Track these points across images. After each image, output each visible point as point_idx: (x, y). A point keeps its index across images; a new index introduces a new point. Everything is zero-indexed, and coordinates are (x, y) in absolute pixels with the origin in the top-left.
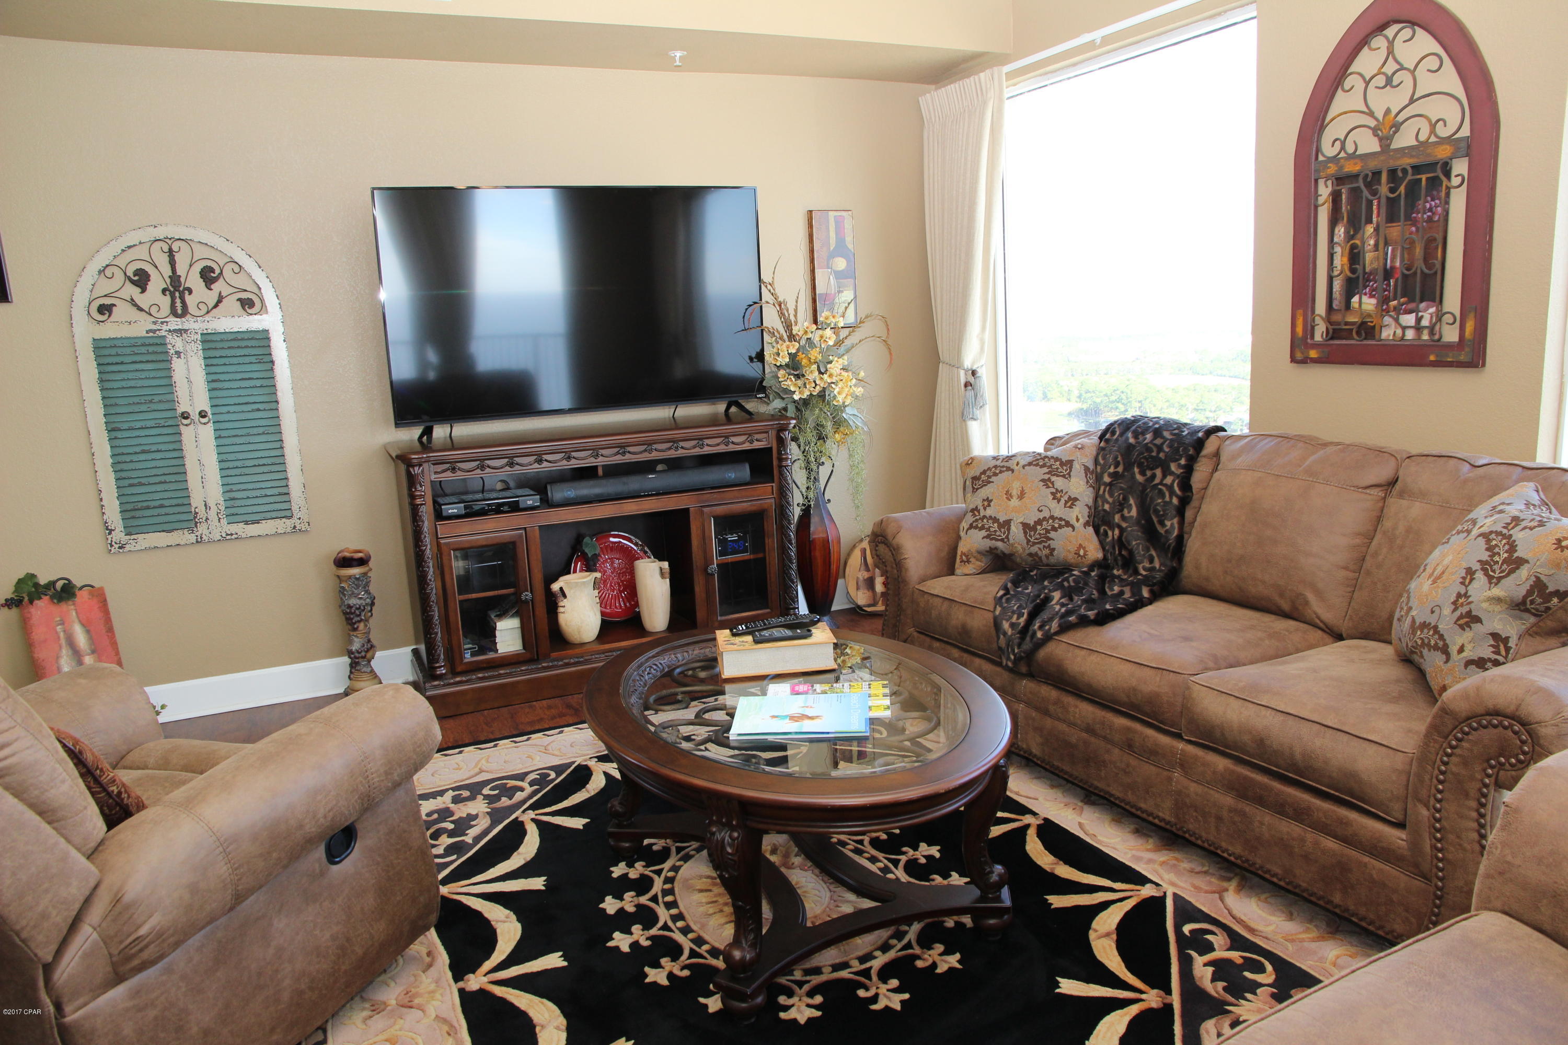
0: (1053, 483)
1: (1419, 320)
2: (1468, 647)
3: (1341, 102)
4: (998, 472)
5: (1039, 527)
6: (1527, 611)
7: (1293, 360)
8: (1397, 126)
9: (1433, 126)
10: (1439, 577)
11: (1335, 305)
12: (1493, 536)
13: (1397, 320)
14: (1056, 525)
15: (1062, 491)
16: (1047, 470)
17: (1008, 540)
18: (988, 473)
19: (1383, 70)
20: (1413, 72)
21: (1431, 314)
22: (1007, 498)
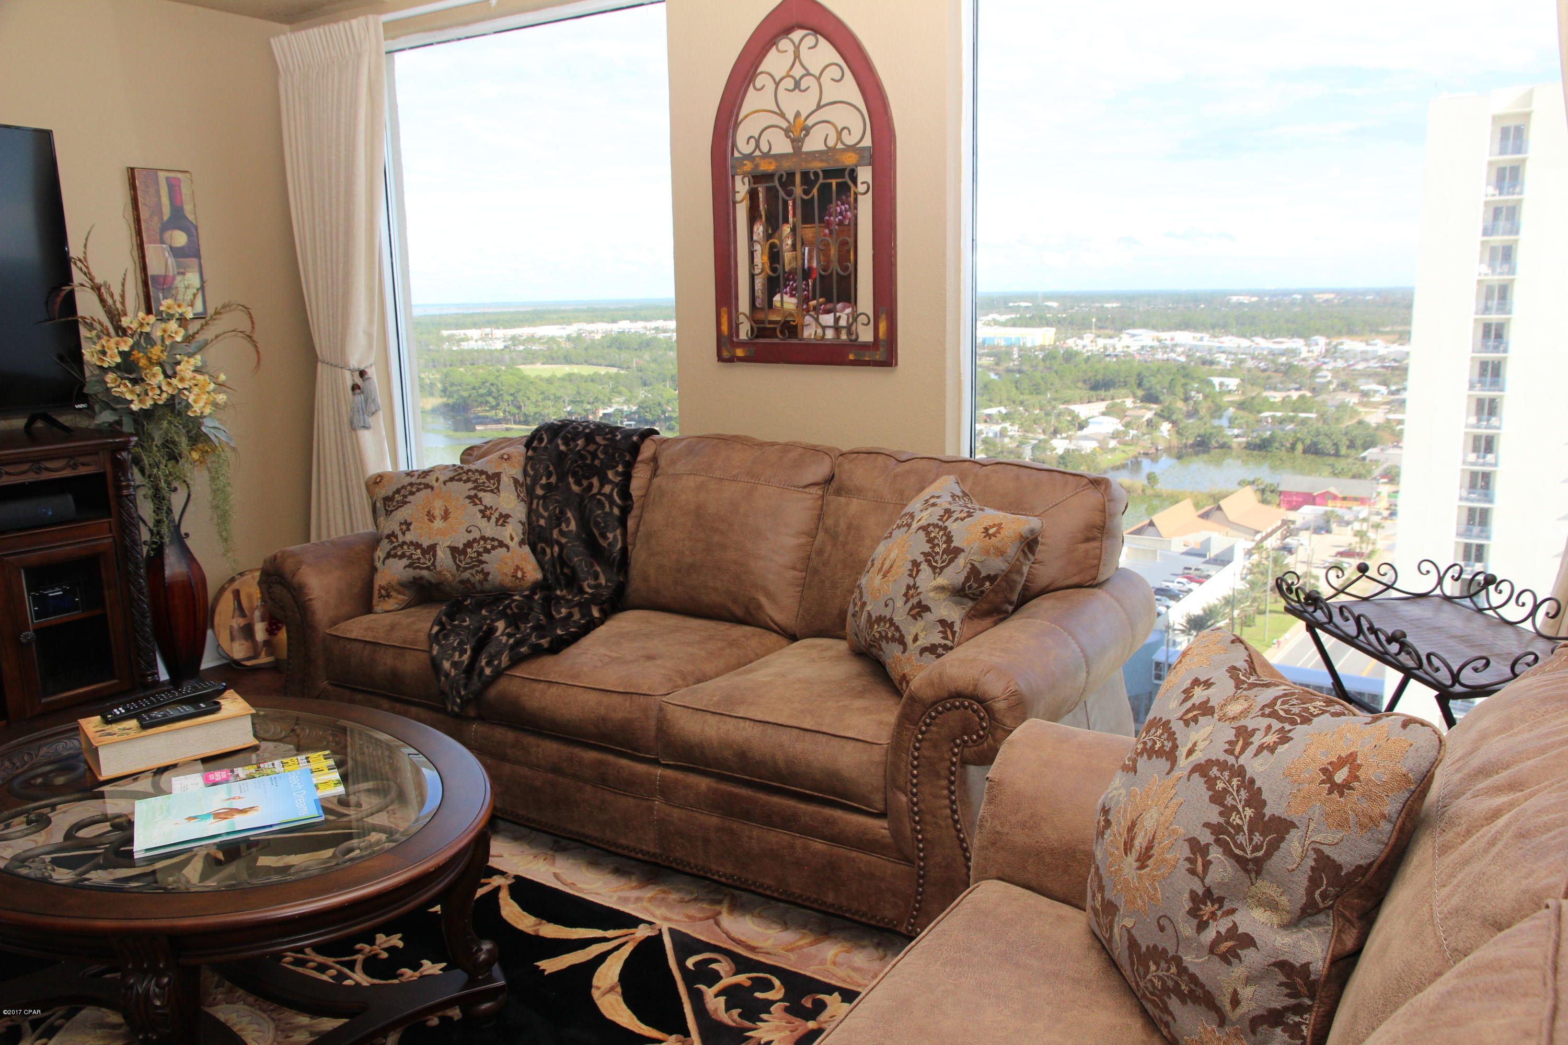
0: (480, 500)
1: (837, 320)
2: (921, 636)
3: (752, 101)
4: (414, 490)
5: (469, 550)
6: (966, 596)
7: (721, 359)
8: (807, 130)
9: (839, 133)
10: (888, 571)
11: (758, 303)
12: (931, 528)
13: (817, 320)
14: (489, 547)
15: (491, 508)
16: (473, 486)
17: (435, 568)
18: (403, 492)
19: (791, 73)
20: (818, 79)
21: (848, 315)
22: (430, 520)
